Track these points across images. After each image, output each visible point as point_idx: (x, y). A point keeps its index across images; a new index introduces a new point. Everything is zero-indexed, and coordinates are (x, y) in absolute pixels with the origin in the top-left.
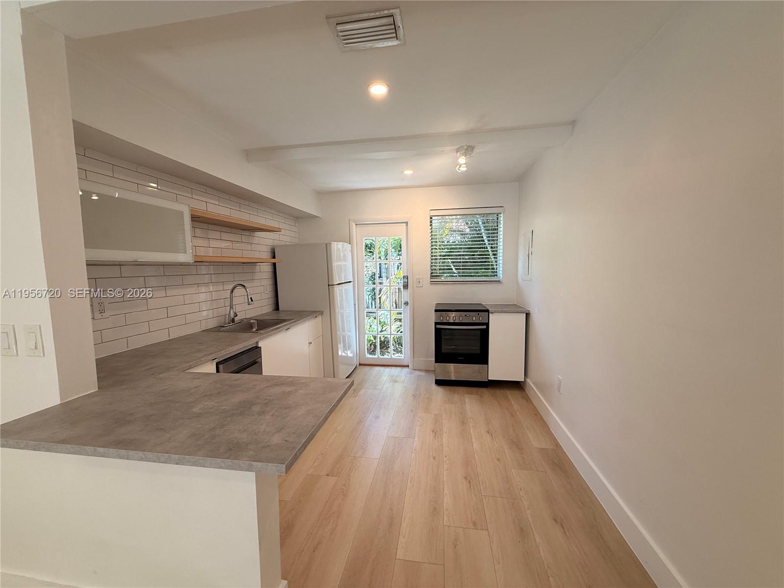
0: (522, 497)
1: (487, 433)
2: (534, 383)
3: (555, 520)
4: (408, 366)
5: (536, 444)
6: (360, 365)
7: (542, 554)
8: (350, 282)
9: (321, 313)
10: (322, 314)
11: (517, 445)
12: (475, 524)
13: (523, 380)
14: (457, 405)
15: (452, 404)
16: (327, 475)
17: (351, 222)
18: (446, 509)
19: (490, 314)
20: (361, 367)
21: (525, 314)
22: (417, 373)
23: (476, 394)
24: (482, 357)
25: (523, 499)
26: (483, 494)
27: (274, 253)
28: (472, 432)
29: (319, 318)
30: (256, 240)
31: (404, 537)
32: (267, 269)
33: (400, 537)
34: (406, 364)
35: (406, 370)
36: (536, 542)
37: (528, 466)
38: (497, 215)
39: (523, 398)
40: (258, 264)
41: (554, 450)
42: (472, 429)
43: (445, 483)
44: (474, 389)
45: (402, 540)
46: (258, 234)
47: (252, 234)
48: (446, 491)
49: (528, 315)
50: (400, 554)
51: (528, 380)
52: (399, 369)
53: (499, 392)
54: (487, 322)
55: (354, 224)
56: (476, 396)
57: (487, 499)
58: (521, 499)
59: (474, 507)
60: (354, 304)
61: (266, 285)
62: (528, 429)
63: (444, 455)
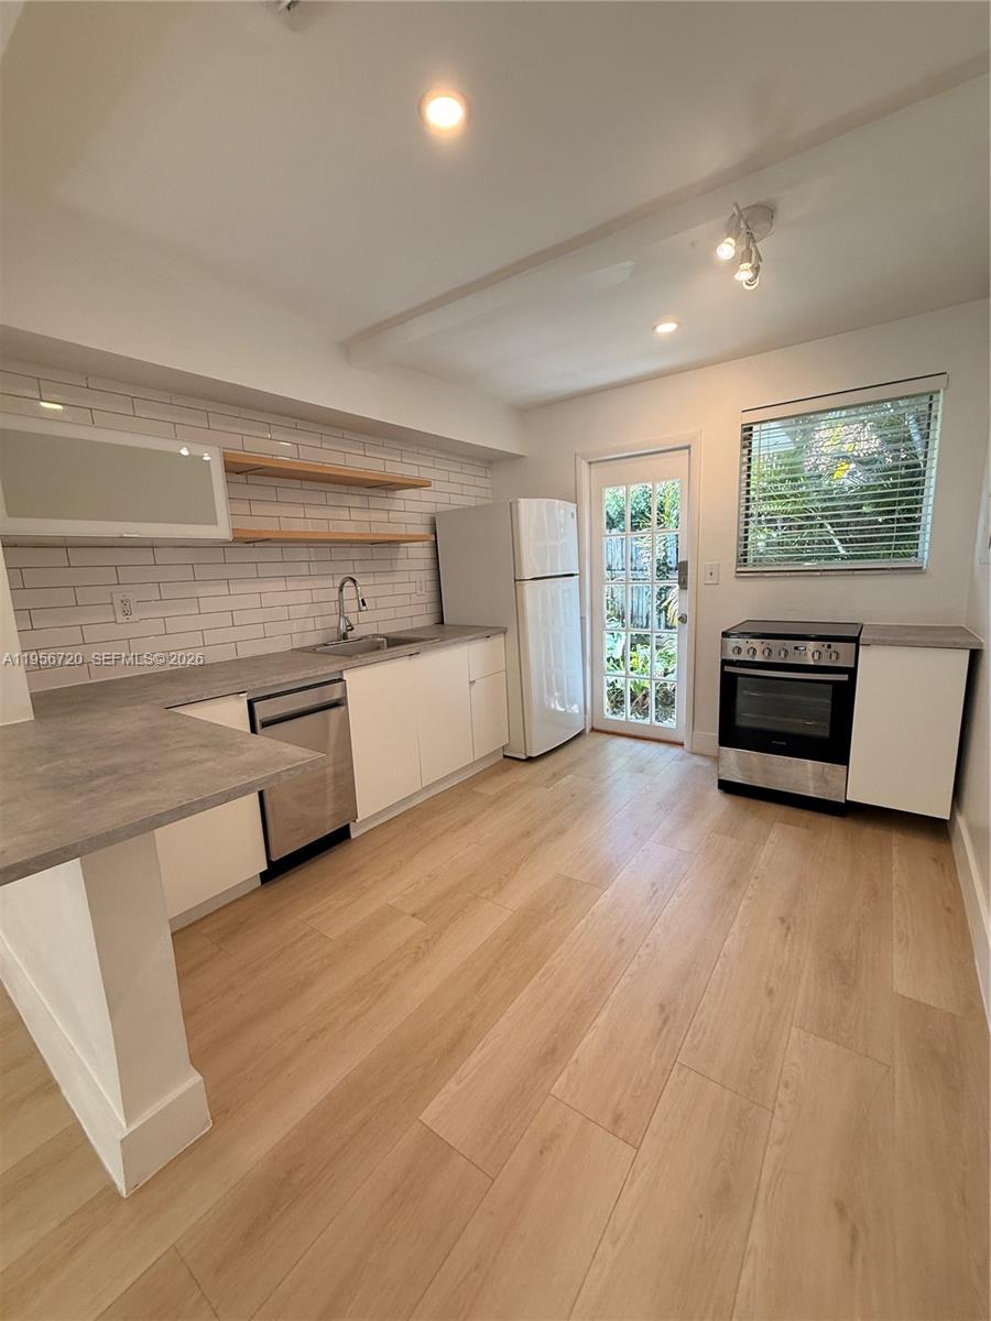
0: (780, 1106)
1: (778, 922)
2: (971, 828)
3: (841, 1208)
4: (682, 745)
5: (902, 985)
6: (593, 730)
7: (744, 1281)
8: (572, 575)
9: (504, 631)
10: (505, 633)
11: (843, 970)
12: (617, 1119)
13: (948, 818)
14: (742, 843)
15: (732, 837)
16: (414, 915)
17: (578, 459)
18: (577, 1061)
19: (861, 648)
20: (594, 734)
21: (968, 652)
22: (697, 760)
23: (807, 827)
24: (835, 748)
25: (778, 1112)
26: (679, 1059)
27: (435, 525)
28: (741, 909)
29: (499, 641)
30: (398, 505)
31: (458, 1084)
32: (421, 552)
33: (453, 1079)
34: (679, 740)
35: (676, 751)
36: (746, 1240)
37: (843, 1034)
38: (931, 398)
39: (935, 860)
40: (403, 545)
41: (954, 1016)
42: (744, 903)
43: (609, 1003)
44: (806, 815)
45: (452, 1086)
46: (401, 493)
47: (390, 494)
48: (600, 1021)
49: (975, 657)
50: (427, 1116)
51: (961, 821)
52: (663, 747)
53: (869, 833)
54: (853, 666)
55: (584, 463)
56: (804, 830)
57: (682, 1077)
58: (773, 1112)
59: (641, 1080)
60: (581, 618)
61: (421, 582)
62: (900, 940)
63: (647, 941)
